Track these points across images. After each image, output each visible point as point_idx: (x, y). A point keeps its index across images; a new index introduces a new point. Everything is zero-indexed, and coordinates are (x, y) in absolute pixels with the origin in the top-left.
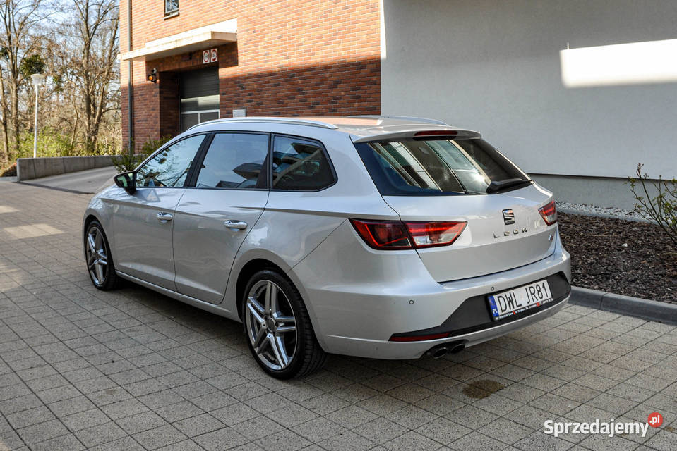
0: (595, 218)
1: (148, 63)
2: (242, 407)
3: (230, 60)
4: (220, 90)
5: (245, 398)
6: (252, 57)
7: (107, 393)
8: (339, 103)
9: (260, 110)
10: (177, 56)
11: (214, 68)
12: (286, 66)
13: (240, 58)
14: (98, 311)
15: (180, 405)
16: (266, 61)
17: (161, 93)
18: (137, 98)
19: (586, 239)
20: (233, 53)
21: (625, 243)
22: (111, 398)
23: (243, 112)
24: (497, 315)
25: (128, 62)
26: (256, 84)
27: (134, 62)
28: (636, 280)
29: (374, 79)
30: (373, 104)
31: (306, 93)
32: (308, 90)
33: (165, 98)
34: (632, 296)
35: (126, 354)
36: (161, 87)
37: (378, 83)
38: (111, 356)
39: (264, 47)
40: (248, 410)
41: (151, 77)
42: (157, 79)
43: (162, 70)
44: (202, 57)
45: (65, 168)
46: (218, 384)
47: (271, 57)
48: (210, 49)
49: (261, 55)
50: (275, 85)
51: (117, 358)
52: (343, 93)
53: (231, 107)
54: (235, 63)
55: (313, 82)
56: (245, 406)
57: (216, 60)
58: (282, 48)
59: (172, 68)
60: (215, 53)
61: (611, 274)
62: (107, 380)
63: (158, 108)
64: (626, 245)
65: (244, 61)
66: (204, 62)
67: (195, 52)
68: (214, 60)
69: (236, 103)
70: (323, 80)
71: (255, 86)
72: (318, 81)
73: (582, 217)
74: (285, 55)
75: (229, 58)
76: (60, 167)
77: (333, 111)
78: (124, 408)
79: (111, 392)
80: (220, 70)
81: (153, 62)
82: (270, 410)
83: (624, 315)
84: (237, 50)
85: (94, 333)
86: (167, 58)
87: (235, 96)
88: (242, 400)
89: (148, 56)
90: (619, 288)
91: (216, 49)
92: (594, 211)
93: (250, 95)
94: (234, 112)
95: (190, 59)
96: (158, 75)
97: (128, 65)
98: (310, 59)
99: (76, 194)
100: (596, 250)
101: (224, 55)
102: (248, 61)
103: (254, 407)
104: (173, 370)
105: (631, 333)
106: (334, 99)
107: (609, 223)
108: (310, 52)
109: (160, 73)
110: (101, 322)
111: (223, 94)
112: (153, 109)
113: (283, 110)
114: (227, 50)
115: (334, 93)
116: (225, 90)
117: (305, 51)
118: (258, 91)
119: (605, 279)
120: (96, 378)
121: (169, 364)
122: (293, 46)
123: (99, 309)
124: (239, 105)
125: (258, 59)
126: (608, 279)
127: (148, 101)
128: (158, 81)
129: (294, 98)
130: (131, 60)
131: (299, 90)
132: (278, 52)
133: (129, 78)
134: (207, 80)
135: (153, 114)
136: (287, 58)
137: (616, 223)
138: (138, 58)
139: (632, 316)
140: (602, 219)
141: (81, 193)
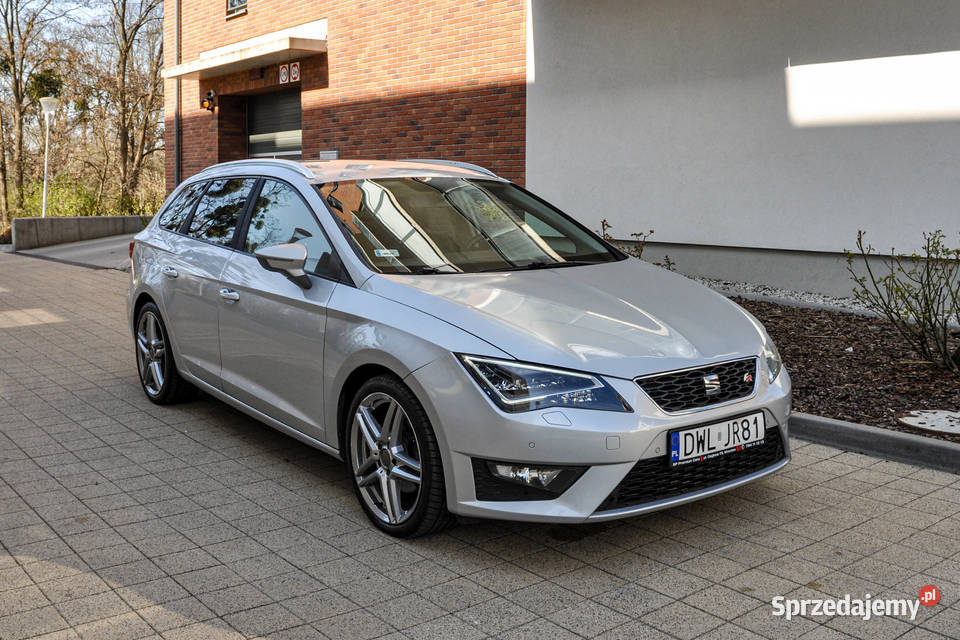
0: (820, 312)
1: (202, 82)
2: (248, 543)
3: (317, 79)
4: (303, 123)
5: (255, 531)
6: (347, 75)
7: (76, 520)
8: (469, 141)
9: (358, 151)
10: (244, 72)
11: (294, 90)
12: (395, 88)
13: (332, 77)
14: (88, 422)
15: (167, 538)
16: (368, 81)
17: (220, 125)
18: (188, 132)
19: (796, 340)
20: (321, 69)
21: (850, 346)
22: (80, 527)
23: (334, 154)
25: (175, 81)
26: (354, 114)
27: (184, 82)
28: (847, 396)
29: (517, 108)
30: (516, 144)
31: (422, 128)
32: (425, 122)
33: (226, 134)
34: (834, 418)
35: (113, 476)
36: (220, 117)
37: (522, 113)
38: (93, 476)
39: (365, 61)
40: (255, 545)
41: (206, 104)
42: (215, 106)
43: (222, 93)
44: (278, 74)
45: (80, 233)
46: (224, 514)
47: (375, 75)
48: (289, 62)
49: (360, 72)
50: (380, 116)
51: (100, 479)
52: (473, 128)
53: (318, 147)
54: (324, 84)
55: (431, 112)
56: (252, 541)
57: (298, 79)
58: (389, 62)
59: (236, 90)
60: (296, 69)
61: (815, 388)
62: (80, 506)
63: (217, 148)
64: (850, 349)
65: (337, 81)
66: (281, 82)
67: (268, 67)
68: (295, 78)
69: (325, 141)
70: (446, 109)
71: (352, 118)
72: (438, 110)
73: (802, 310)
74: (393, 72)
75: (315, 77)
76: (74, 231)
77: (460, 154)
78: (94, 539)
79: (81, 520)
80: (303, 94)
81: (210, 81)
82: (283, 547)
83: (814, 443)
84: (327, 65)
85: (77, 449)
86: (230, 75)
87: (325, 131)
88: (251, 533)
89: (202, 72)
90: (821, 407)
91: (298, 64)
92: (821, 302)
93: (344, 130)
94: (322, 154)
95: (262, 77)
96: (216, 101)
97: (175, 86)
98: (428, 78)
99: (91, 270)
100: (805, 355)
101: (308, 71)
102: (343, 80)
103: (264, 543)
104: (170, 496)
105: (815, 467)
106: (462, 136)
107: (839, 320)
108: (429, 69)
109: (221, 98)
110: (88, 435)
111: (307, 129)
112: (210, 150)
113: (390, 152)
114: (313, 64)
115: (461, 128)
116: (309, 122)
117: (422, 67)
118: (355, 124)
119: (804, 395)
120: (66, 503)
121: (166, 489)
122: (405, 59)
123: (90, 419)
124: (328, 144)
125: (355, 79)
126: (808, 394)
127: (202, 138)
128: (216, 108)
129: (405, 135)
130: (179, 78)
131: (413, 123)
132: (384, 68)
133: (175, 104)
134: (286, 108)
135: (210, 157)
136: (397, 77)
137: (848, 320)
138: (189, 75)
139: (825, 444)
140: (830, 313)
141: (97, 268)
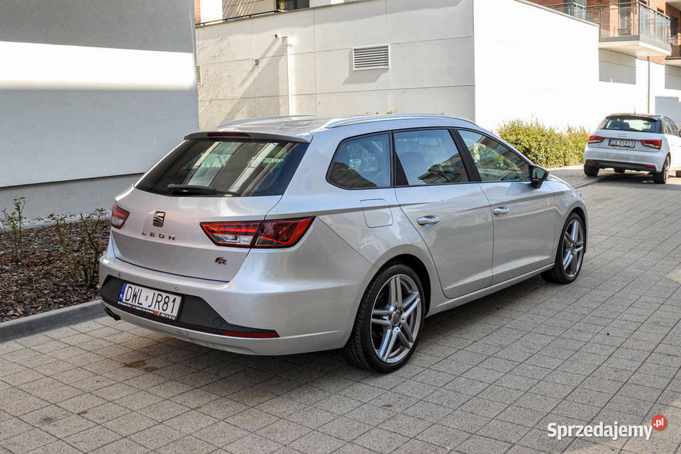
24: (121, 301)
